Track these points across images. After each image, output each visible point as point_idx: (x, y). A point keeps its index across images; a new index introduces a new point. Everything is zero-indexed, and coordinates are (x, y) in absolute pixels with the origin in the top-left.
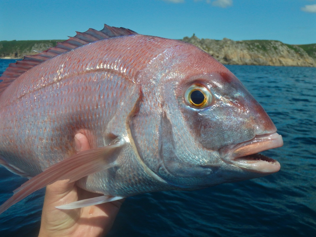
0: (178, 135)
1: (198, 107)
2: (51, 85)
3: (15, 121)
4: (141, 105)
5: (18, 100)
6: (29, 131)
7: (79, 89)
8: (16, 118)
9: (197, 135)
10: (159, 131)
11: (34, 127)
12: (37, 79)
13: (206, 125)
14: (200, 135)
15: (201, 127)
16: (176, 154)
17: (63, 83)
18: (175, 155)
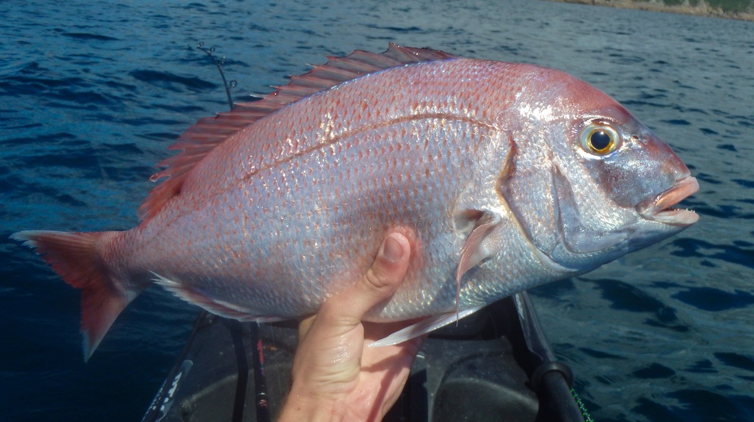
0: (581, 196)
1: (601, 154)
2: (315, 151)
3: (243, 219)
4: (516, 161)
5: (243, 182)
6: (278, 232)
7: (383, 151)
8: (245, 213)
9: (607, 190)
10: (552, 193)
11: (289, 225)
12: (276, 143)
13: (617, 176)
14: (612, 190)
15: (611, 179)
16: (582, 221)
17: (344, 145)
18: (580, 223)
